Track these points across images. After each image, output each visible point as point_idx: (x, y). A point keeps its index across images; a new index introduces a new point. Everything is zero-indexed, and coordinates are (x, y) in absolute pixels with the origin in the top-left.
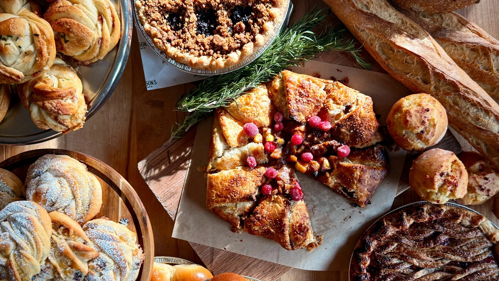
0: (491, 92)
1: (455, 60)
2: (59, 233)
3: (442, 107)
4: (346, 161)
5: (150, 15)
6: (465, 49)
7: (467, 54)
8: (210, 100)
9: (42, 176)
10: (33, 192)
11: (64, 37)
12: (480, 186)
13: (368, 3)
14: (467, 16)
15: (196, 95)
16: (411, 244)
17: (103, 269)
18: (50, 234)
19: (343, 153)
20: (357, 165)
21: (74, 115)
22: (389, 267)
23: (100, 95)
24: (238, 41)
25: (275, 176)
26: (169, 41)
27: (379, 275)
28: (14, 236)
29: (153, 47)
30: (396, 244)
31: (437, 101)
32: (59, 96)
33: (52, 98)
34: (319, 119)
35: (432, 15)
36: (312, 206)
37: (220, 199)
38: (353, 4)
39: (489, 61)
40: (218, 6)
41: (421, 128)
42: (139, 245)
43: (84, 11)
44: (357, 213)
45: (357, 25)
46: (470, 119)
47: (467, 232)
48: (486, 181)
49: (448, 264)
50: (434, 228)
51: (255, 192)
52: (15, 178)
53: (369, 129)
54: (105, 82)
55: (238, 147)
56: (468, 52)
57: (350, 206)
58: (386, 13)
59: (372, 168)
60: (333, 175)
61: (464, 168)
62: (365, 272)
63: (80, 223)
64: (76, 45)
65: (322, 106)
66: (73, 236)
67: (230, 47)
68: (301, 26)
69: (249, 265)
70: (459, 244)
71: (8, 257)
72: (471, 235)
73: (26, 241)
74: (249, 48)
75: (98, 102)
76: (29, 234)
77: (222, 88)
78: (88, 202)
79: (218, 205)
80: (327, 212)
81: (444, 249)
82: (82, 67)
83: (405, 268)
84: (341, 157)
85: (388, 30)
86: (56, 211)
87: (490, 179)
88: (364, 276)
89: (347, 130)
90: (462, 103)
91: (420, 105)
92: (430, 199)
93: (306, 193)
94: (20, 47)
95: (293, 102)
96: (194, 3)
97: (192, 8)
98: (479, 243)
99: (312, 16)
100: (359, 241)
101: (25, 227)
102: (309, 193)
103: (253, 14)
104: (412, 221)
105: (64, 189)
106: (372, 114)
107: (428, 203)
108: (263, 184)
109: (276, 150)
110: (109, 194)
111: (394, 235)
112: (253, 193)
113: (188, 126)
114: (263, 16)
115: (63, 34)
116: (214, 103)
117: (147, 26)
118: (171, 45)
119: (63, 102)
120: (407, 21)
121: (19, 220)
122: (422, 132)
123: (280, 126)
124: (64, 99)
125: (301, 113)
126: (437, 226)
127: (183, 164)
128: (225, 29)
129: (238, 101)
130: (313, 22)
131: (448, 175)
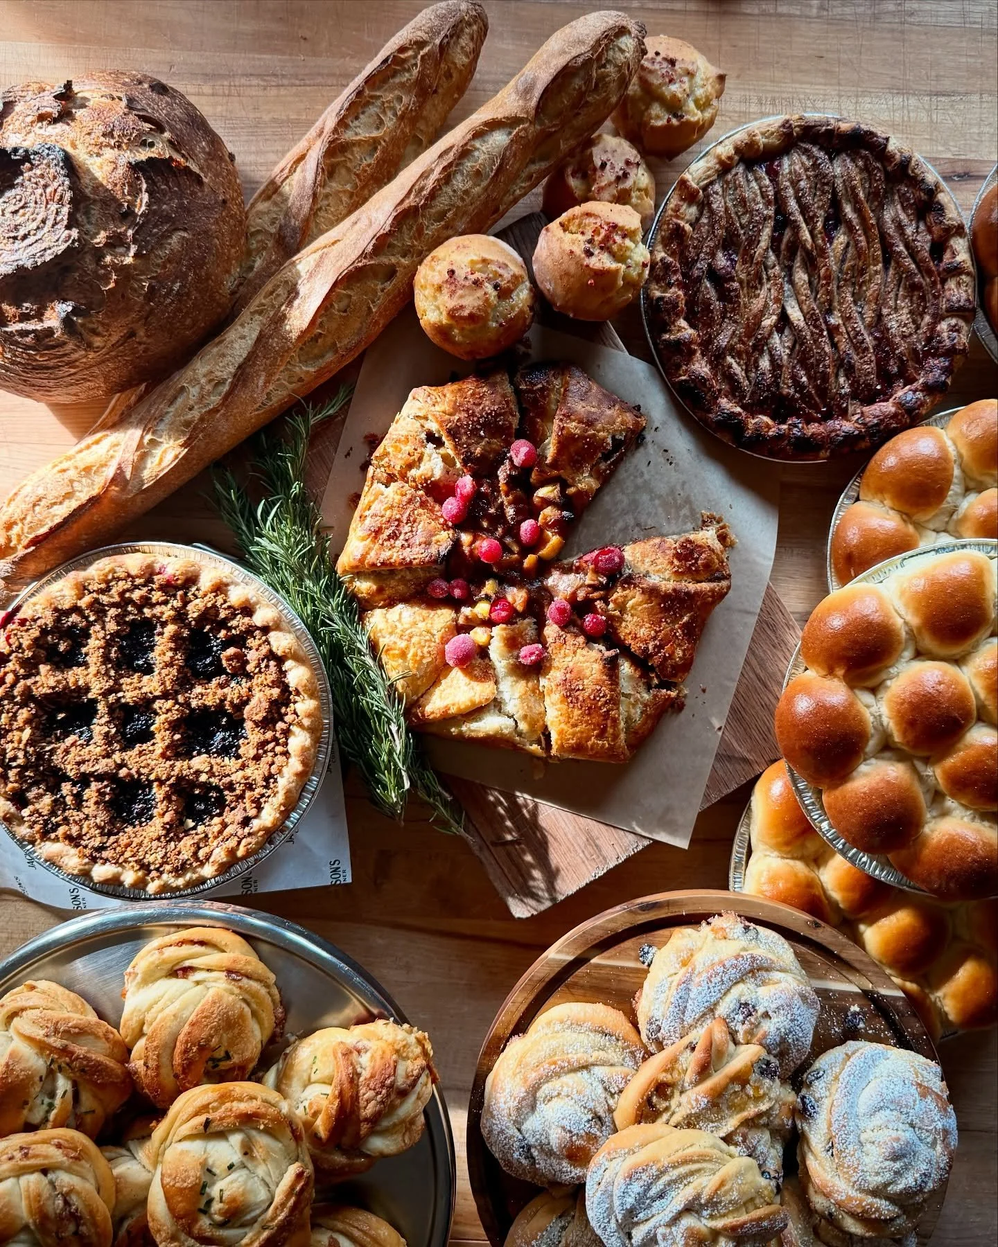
0: (421, 145)
1: (350, 212)
2: (667, 1109)
3: (446, 243)
4: (544, 449)
5: (184, 864)
6: (327, 190)
7: (340, 188)
8: (387, 736)
9: (532, 1141)
10: (565, 1165)
11: (215, 1061)
12: (618, 179)
13: (210, 381)
14: (257, 182)
15: (372, 767)
16: (731, 328)
17: (755, 1010)
18: (668, 1129)
19: (527, 454)
20: (555, 427)
21: (397, 1051)
22: (776, 377)
23: (355, 987)
24: (263, 665)
25: (566, 603)
26: (246, 822)
27: (792, 399)
28: (667, 1216)
29: (256, 861)
30: (729, 359)
31: (434, 253)
32: (352, 1081)
33: (355, 1098)
34: (451, 500)
35: (249, 253)
36: (637, 529)
37: (610, 730)
38: (210, 411)
39: (359, 143)
40: (181, 705)
41: (489, 288)
42: (704, 923)
43: (163, 1009)
44: (659, 437)
45: (256, 406)
46: (477, 190)
47: (712, 212)
48: (608, 167)
49: (778, 256)
50: (699, 279)
51: (598, 652)
52: (529, 1210)
53: (481, 398)
54: (328, 975)
55: (496, 683)
56: (334, 184)
57: (641, 450)
58: (236, 346)
59: (565, 396)
60: (573, 479)
61: (577, 208)
62: (785, 427)
63: (644, 1059)
64: (239, 1034)
65: (421, 492)
66: (676, 1075)
67: (275, 684)
68: (244, 528)
69: (759, 679)
70: (736, 229)
71: (715, 1234)
72: (718, 204)
73: (681, 1186)
74: (280, 642)
75: (372, 994)
76: (665, 1179)
77: (362, 708)
78: (598, 1038)
79: (622, 736)
80: (652, 499)
81: (744, 262)
82: (287, 1026)
83: (780, 344)
84: (535, 459)
85: (274, 342)
86: (615, 1114)
87: (604, 158)
88: (795, 430)
89: (478, 443)
90: (442, 202)
91: (440, 288)
92: (639, 281)
93: (607, 540)
94: (231, 1167)
95: (408, 554)
96: (168, 759)
97: (178, 764)
98: (736, 189)
99: (225, 503)
100: (718, 435)
101: (648, 1187)
102: (608, 537)
103: (208, 627)
104: (682, 323)
105: (565, 1089)
106: (449, 389)
107: (646, 289)
108: (582, 631)
109: (510, 599)
110: (582, 987)
111: (710, 362)
112: (600, 655)
113: (440, 794)
114: (214, 606)
115: (210, 1063)
116: (394, 728)
117: (208, 871)
118: (256, 817)
119: (365, 1074)
120: (257, 302)
121: (630, 1201)
122: (496, 287)
123: (457, 587)
124: (359, 1070)
125: (434, 539)
126: (696, 273)
127: (525, 811)
128: (234, 691)
129: (394, 675)
130: (238, 499)
131: (590, 241)
